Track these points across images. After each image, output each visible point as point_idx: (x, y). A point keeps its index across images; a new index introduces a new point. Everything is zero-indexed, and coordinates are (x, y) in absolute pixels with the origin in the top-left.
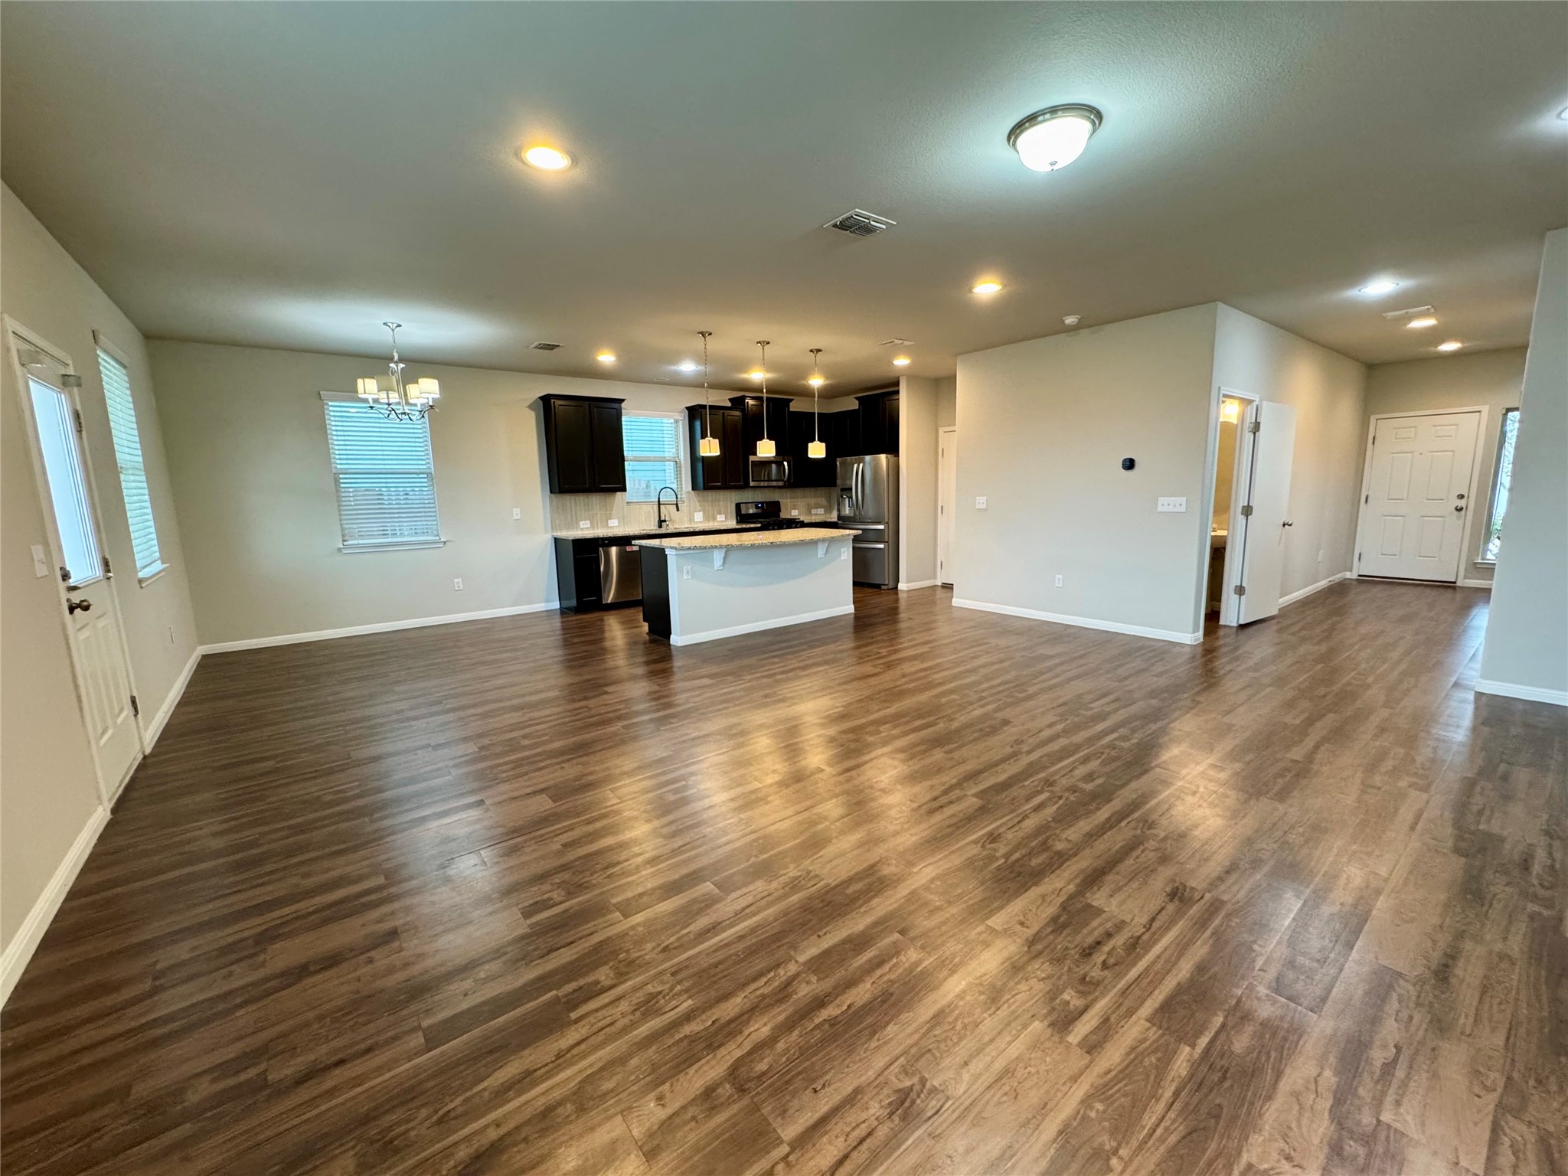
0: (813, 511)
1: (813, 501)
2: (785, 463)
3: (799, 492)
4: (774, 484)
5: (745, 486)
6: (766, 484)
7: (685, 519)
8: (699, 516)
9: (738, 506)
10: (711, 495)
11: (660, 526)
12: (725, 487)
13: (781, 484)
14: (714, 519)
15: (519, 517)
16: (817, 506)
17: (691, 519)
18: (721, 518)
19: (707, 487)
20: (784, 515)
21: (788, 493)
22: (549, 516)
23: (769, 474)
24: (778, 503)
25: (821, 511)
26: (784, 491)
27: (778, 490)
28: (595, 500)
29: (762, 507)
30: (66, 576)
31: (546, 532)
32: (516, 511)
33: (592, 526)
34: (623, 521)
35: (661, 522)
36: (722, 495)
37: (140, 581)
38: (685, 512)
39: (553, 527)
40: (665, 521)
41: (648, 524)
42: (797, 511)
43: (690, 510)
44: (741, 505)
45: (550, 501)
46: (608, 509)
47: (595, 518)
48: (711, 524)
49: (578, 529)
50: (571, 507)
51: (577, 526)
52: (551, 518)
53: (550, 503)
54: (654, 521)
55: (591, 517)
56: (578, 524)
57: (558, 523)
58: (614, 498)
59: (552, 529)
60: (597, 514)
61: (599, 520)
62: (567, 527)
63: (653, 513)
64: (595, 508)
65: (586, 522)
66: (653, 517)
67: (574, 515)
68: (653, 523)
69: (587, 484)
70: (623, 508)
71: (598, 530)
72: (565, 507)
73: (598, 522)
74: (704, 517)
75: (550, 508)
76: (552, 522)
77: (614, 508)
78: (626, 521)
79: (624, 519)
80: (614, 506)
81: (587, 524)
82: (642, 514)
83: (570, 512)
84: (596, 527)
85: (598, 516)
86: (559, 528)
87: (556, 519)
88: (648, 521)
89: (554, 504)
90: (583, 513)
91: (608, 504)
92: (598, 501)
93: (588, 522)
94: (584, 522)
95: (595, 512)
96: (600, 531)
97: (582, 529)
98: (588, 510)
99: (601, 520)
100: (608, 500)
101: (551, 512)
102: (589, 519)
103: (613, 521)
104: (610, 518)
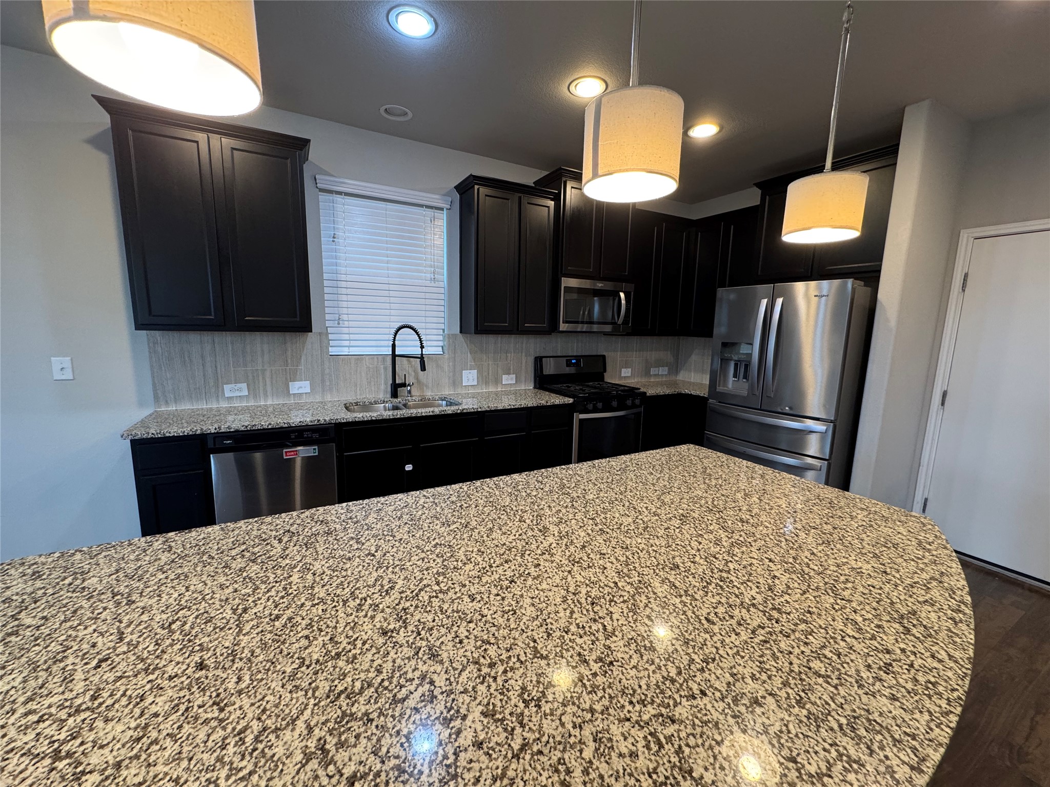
0: (653, 371)
1: (653, 356)
2: (622, 295)
3: (635, 341)
4: (595, 328)
5: (552, 328)
6: (585, 327)
7: (445, 381)
8: (470, 377)
9: (538, 361)
10: (491, 341)
11: (394, 394)
12: (516, 329)
13: (608, 328)
14: (497, 381)
15: (68, 375)
16: (659, 363)
17: (456, 382)
18: (508, 379)
19: (481, 330)
20: (610, 378)
21: (619, 342)
22: (147, 373)
23: (591, 312)
24: (604, 357)
25: (663, 371)
26: (614, 338)
27: (603, 338)
29: (577, 364)
31: (141, 404)
33: (254, 394)
34: (321, 383)
35: (396, 389)
36: (511, 342)
38: (446, 369)
39: (160, 395)
40: (404, 385)
41: (373, 388)
42: (630, 370)
43: (454, 366)
44: (544, 359)
45: (148, 344)
46: (289, 361)
47: (261, 378)
48: (492, 389)
49: (220, 399)
50: (202, 357)
51: (218, 393)
52: (153, 377)
53: (149, 347)
54: (386, 384)
55: (251, 377)
56: (220, 389)
57: (170, 387)
58: (304, 343)
59: (156, 399)
60: (264, 371)
61: (268, 382)
62: (193, 396)
63: (382, 371)
64: (260, 360)
65: (239, 385)
66: (383, 377)
67: (210, 371)
68: (383, 387)
69: (213, 313)
70: (323, 362)
71: (265, 400)
72: (189, 357)
73: (266, 385)
74: (480, 378)
75: (151, 358)
76: (154, 385)
77: (302, 360)
78: (328, 384)
79: (323, 381)
80: (303, 358)
81: (240, 390)
82: (360, 373)
83: (202, 367)
84: (262, 395)
85: (268, 374)
86: (172, 396)
87: (167, 380)
88: (373, 384)
89: (159, 349)
90: (232, 369)
91: (289, 353)
92: (266, 347)
93: (244, 386)
94: (233, 385)
95: (260, 368)
96: (269, 402)
97: (230, 399)
98: (245, 365)
99: (274, 382)
100: (289, 345)
101: (152, 366)
102: (246, 380)
103: (299, 384)
104: (294, 380)
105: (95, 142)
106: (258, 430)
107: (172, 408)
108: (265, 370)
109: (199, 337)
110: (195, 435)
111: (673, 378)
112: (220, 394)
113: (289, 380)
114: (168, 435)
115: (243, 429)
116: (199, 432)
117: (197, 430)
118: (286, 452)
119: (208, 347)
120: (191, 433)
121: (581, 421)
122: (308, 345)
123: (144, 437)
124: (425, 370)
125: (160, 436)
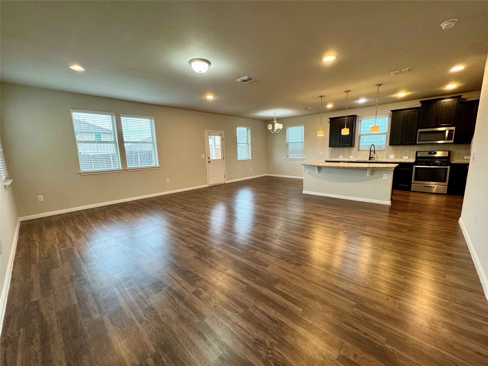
2: (447, 131)
7: (384, 157)
8: (392, 156)
11: (370, 159)
14: (401, 158)
15: (322, 154)
17: (387, 157)
18: (405, 158)
21: (463, 146)
27: (453, 145)
28: (346, 149)
30: (209, 158)
31: (329, 158)
32: (321, 152)
33: (344, 157)
35: (370, 158)
37: (238, 161)
38: (385, 154)
40: (372, 157)
41: (366, 158)
43: (387, 154)
44: (418, 152)
48: (399, 160)
51: (339, 157)
53: (330, 149)
55: (344, 155)
57: (333, 156)
60: (346, 154)
63: (368, 154)
64: (345, 152)
67: (338, 154)
68: (368, 158)
70: (356, 152)
71: (345, 159)
72: (336, 151)
74: (395, 157)
75: (330, 151)
77: (352, 152)
78: (356, 156)
82: (363, 155)
89: (332, 150)
90: (341, 153)
91: (350, 151)
93: (342, 156)
98: (343, 152)
99: (347, 156)
100: (350, 149)
103: (351, 156)
104: (350, 155)
105: (329, 122)
109: (337, 148)
119: (338, 150)
121: (416, 168)
122: (354, 149)
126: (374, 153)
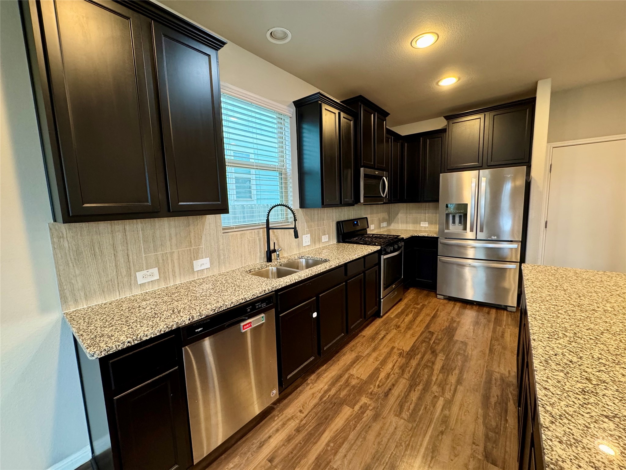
0: (382, 225)
1: (381, 216)
2: (385, 179)
8: (306, 240)
11: (269, 259)
12: (340, 203)
16: (383, 221)
17: (299, 244)
18: (325, 238)
19: (324, 204)
21: (369, 209)
24: (367, 218)
25: (385, 224)
26: (367, 206)
29: (357, 224)
34: (217, 258)
35: (270, 254)
36: (325, 213)
39: (68, 295)
41: (252, 257)
42: (374, 225)
44: (341, 223)
45: (52, 238)
46: (193, 241)
47: (170, 261)
48: (317, 246)
49: (133, 286)
50: (114, 247)
51: (132, 282)
52: (59, 276)
53: (53, 243)
54: (260, 252)
55: (161, 261)
56: (133, 278)
57: (80, 284)
58: (203, 224)
59: (64, 299)
60: (172, 253)
61: (176, 265)
62: (106, 290)
63: (258, 242)
64: (168, 243)
65: (151, 271)
66: (258, 247)
67: (121, 260)
68: (259, 254)
69: (150, 200)
70: (218, 239)
71: (174, 280)
72: (99, 248)
73: (174, 266)
74: (312, 240)
75: (55, 255)
76: (60, 284)
77: (203, 239)
78: (222, 258)
79: (219, 256)
80: (204, 237)
81: (152, 275)
82: (244, 245)
83: (113, 257)
84: (171, 276)
85: (175, 256)
86: (82, 294)
87: (75, 276)
88: (252, 253)
89: (66, 245)
90: (144, 255)
91: (192, 235)
92: (173, 231)
93: (155, 270)
94: (145, 272)
95: (169, 250)
96: (178, 282)
97: (142, 285)
98: (156, 250)
99: (181, 262)
100: (192, 227)
101: (57, 263)
102: (157, 265)
103: (200, 261)
104: (197, 258)
106: (224, 310)
107: (83, 306)
108: (174, 252)
109: (109, 227)
110: (171, 331)
111: (388, 228)
112: (133, 282)
113: (193, 259)
114: (144, 339)
115: (212, 313)
116: (174, 327)
117: (173, 325)
118: (244, 326)
119: (119, 236)
120: (167, 330)
121: (384, 260)
123: (120, 348)
124: (298, 237)
125: (136, 342)
126: (296, 236)
